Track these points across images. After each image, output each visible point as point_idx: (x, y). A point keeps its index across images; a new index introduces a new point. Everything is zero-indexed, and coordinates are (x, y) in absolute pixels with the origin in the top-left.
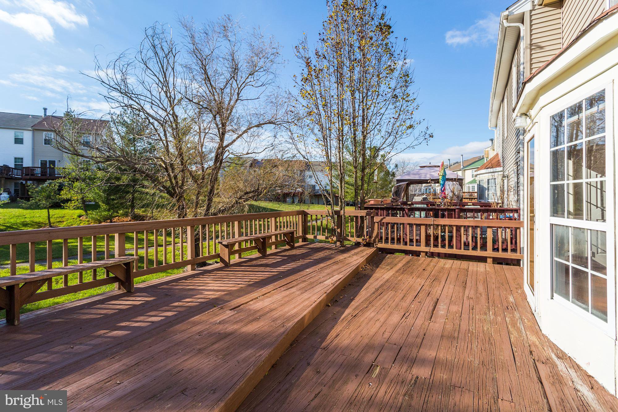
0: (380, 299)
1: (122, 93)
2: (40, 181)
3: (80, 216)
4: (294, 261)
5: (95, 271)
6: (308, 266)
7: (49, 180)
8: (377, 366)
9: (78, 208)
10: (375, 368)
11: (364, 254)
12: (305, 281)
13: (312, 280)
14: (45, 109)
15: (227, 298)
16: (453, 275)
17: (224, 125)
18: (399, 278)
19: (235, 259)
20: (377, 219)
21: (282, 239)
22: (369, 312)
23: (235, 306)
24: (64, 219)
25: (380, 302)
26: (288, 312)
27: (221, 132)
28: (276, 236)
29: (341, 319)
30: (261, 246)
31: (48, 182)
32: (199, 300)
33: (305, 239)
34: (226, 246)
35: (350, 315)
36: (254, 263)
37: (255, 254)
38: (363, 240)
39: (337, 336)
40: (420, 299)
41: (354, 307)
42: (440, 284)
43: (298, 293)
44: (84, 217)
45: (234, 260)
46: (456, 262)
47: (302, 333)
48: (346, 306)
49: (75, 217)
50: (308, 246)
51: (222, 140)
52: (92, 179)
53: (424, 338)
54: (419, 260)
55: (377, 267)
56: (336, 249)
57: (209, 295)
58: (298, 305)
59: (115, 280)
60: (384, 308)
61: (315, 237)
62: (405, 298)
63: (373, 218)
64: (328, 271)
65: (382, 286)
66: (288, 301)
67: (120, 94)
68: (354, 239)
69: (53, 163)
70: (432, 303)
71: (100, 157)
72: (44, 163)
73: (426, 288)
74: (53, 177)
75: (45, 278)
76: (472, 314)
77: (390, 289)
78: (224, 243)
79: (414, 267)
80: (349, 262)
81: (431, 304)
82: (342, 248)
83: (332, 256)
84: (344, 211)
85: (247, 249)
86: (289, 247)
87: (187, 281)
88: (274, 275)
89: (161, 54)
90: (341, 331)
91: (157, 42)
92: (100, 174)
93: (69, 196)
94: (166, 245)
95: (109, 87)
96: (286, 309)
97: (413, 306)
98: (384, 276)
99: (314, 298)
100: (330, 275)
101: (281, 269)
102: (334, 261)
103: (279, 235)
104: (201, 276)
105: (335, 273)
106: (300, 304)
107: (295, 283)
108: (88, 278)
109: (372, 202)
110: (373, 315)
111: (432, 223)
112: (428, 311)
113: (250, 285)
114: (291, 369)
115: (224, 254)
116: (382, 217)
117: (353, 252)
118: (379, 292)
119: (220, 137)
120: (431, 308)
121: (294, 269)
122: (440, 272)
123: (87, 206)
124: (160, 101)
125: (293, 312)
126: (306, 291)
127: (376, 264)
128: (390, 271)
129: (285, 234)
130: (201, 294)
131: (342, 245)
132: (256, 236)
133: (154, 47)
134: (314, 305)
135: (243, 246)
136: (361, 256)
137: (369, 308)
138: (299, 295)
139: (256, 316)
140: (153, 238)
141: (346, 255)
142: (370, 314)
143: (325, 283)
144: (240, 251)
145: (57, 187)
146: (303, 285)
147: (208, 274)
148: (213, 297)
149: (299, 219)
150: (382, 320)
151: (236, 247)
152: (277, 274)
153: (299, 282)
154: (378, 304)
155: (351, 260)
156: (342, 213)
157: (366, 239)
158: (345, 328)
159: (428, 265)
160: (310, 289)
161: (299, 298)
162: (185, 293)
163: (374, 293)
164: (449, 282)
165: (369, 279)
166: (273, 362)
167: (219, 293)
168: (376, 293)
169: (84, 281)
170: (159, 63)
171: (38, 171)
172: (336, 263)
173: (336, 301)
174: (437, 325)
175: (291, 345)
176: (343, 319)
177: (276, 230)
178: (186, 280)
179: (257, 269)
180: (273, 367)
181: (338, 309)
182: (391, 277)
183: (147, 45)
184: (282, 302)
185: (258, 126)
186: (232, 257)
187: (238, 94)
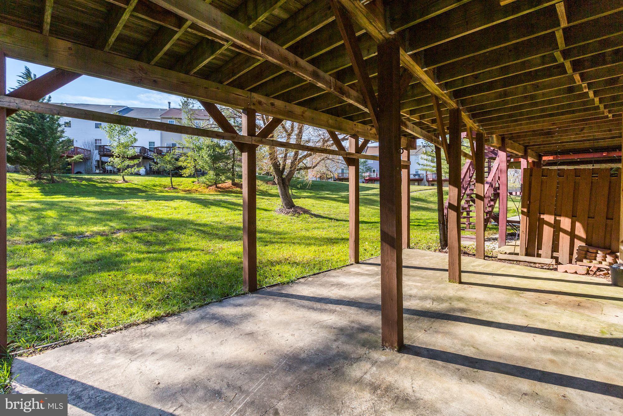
3: (193, 182)
14: (169, 103)
44: (197, 183)
49: (190, 182)
69: (174, 145)
72: (168, 145)
171: (165, 149)
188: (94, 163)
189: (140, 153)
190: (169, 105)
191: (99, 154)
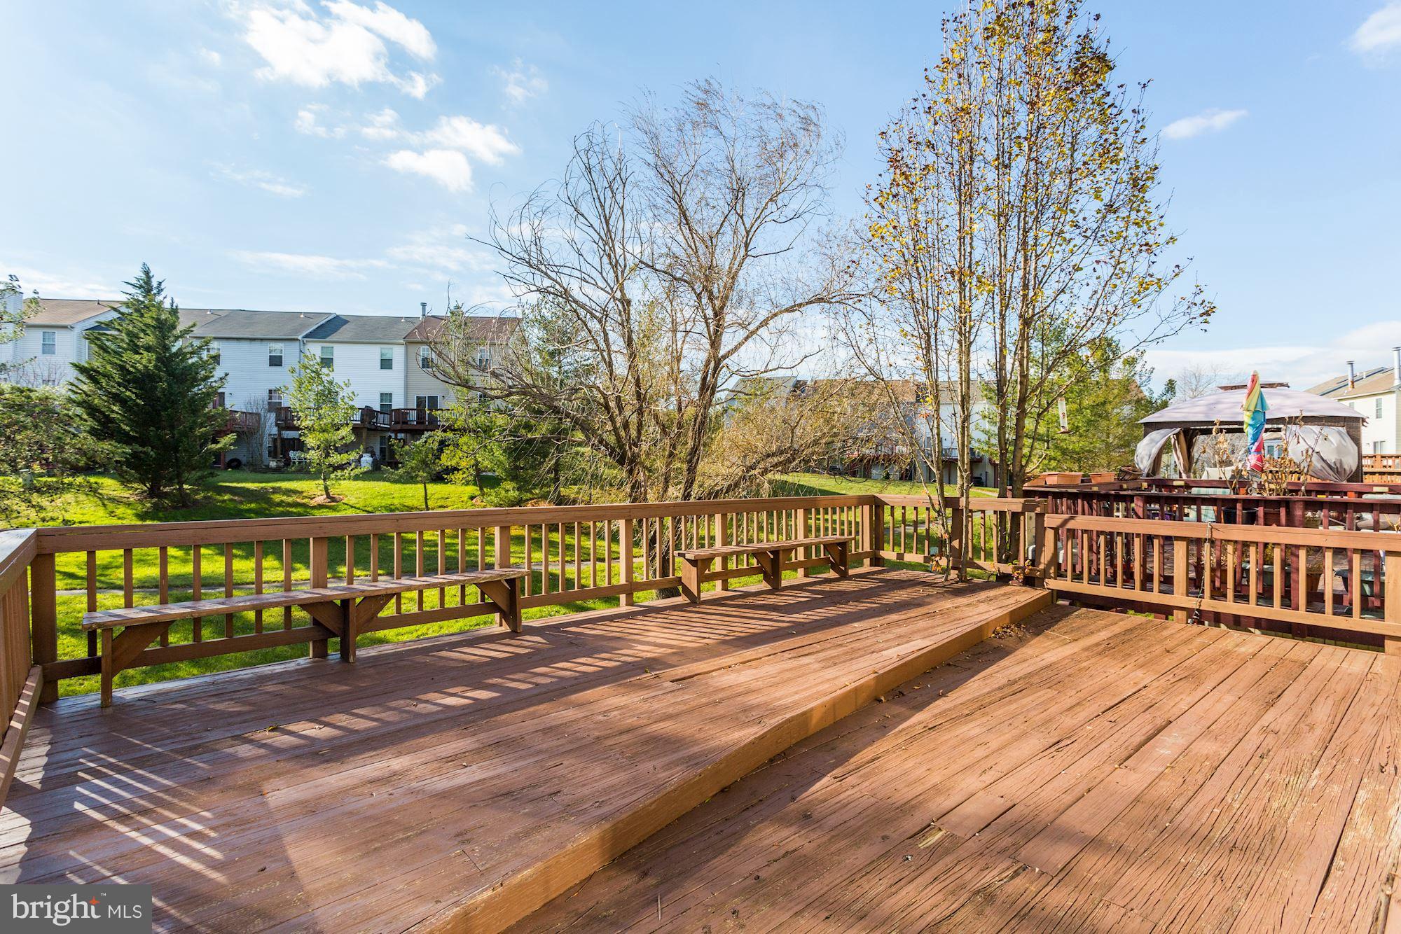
0: (1010, 703)
1: (531, 266)
2: (416, 433)
3: (472, 498)
4: (834, 604)
5: (463, 588)
6: (860, 616)
7: (428, 431)
8: (940, 830)
9: (467, 483)
10: (933, 831)
11: (1012, 601)
12: (841, 645)
13: (856, 645)
14: (424, 305)
15: (674, 660)
16: (1251, 671)
17: (718, 314)
18: (1085, 664)
19: (714, 590)
20: (1052, 520)
21: (822, 556)
22: (971, 725)
23: (683, 676)
24: (448, 503)
25: (1007, 708)
26: (779, 699)
27: (712, 329)
28: (807, 548)
29: (897, 730)
30: (769, 569)
31: (427, 434)
32: (623, 659)
33: (877, 561)
34: (694, 563)
35: (922, 725)
36: (750, 601)
37: (756, 583)
38: (1017, 568)
39: (873, 760)
40: (1116, 716)
41: (936, 711)
42: (1195, 689)
43: (817, 666)
44: (479, 501)
45: (712, 592)
46: (1278, 640)
47: (800, 744)
48: (920, 707)
49: (465, 499)
50: (880, 576)
51: (715, 343)
52: (487, 430)
53: (1083, 796)
54: (1166, 628)
55: (1037, 634)
56: (944, 587)
57: (644, 651)
58: (805, 689)
59: (493, 608)
60: (1010, 721)
61: (900, 556)
62: (1078, 709)
63: (1040, 517)
64: (903, 630)
65: (1030, 675)
66: (789, 680)
67: (527, 269)
68: (992, 566)
69: (433, 400)
70: (1149, 727)
71: (497, 389)
72: (420, 401)
73: (1150, 694)
74: (433, 425)
75: (389, 592)
76: (1253, 768)
77: (1048, 685)
78: (688, 556)
79: (1142, 643)
80: (962, 616)
81: (1144, 730)
82: (960, 585)
83: (928, 600)
84: (967, 498)
85: (739, 573)
86: (837, 576)
87: (613, 624)
88: (781, 628)
89: (602, 183)
90: (887, 751)
91: (593, 161)
92: (501, 420)
93: (453, 463)
94: (611, 559)
95: (511, 257)
96: (778, 694)
97: (1089, 728)
98: (1045, 656)
99: (844, 680)
100: (903, 639)
101: (801, 617)
102: (927, 611)
103: (813, 547)
104: (641, 618)
105: (916, 636)
106: (810, 687)
107: (818, 647)
108: (452, 600)
109: (1052, 480)
110: (977, 731)
111: (1208, 536)
112: (1127, 744)
113: (724, 642)
114: (755, 801)
115: (690, 578)
116: (1066, 516)
117: (983, 595)
118: (1016, 687)
119: (710, 337)
120: (1139, 738)
121: (828, 619)
122: (1213, 662)
123: (483, 480)
124: (601, 273)
125: (788, 700)
126: (835, 664)
127: (1036, 627)
128: (1067, 647)
129: (827, 547)
130: (630, 648)
131: (962, 579)
132: (760, 545)
133: (589, 170)
134: (839, 692)
135: (732, 566)
136: (1001, 605)
137: (974, 716)
138: (816, 671)
139: (715, 697)
140: (588, 543)
141: (961, 601)
142: (971, 729)
143: (885, 653)
144: (725, 576)
145: (435, 446)
146: (833, 653)
147: (654, 615)
148: (649, 655)
149: (863, 515)
150: (994, 745)
151: (717, 566)
152: (788, 627)
153: (829, 645)
154: (999, 712)
155: (969, 611)
156: (963, 502)
157: (1024, 568)
158: (898, 747)
159: (1187, 641)
160: (844, 662)
161: (811, 677)
162: (605, 643)
163: (1000, 688)
164: (1229, 687)
165: (1001, 659)
166: (725, 783)
167: (662, 650)
168: (1006, 689)
169: (447, 606)
170: (597, 201)
171: (413, 415)
172: (931, 615)
173: (900, 693)
174: (1133, 777)
175: (771, 760)
176: (900, 731)
177: (806, 536)
178: (612, 621)
179: (750, 613)
180: (722, 791)
181: (897, 709)
182: (1064, 658)
183: (578, 168)
184: (776, 680)
185: (790, 310)
186: (704, 586)
187: (747, 245)
188: (267, 443)
189: (362, 420)
190: (424, 310)
191: (277, 425)
